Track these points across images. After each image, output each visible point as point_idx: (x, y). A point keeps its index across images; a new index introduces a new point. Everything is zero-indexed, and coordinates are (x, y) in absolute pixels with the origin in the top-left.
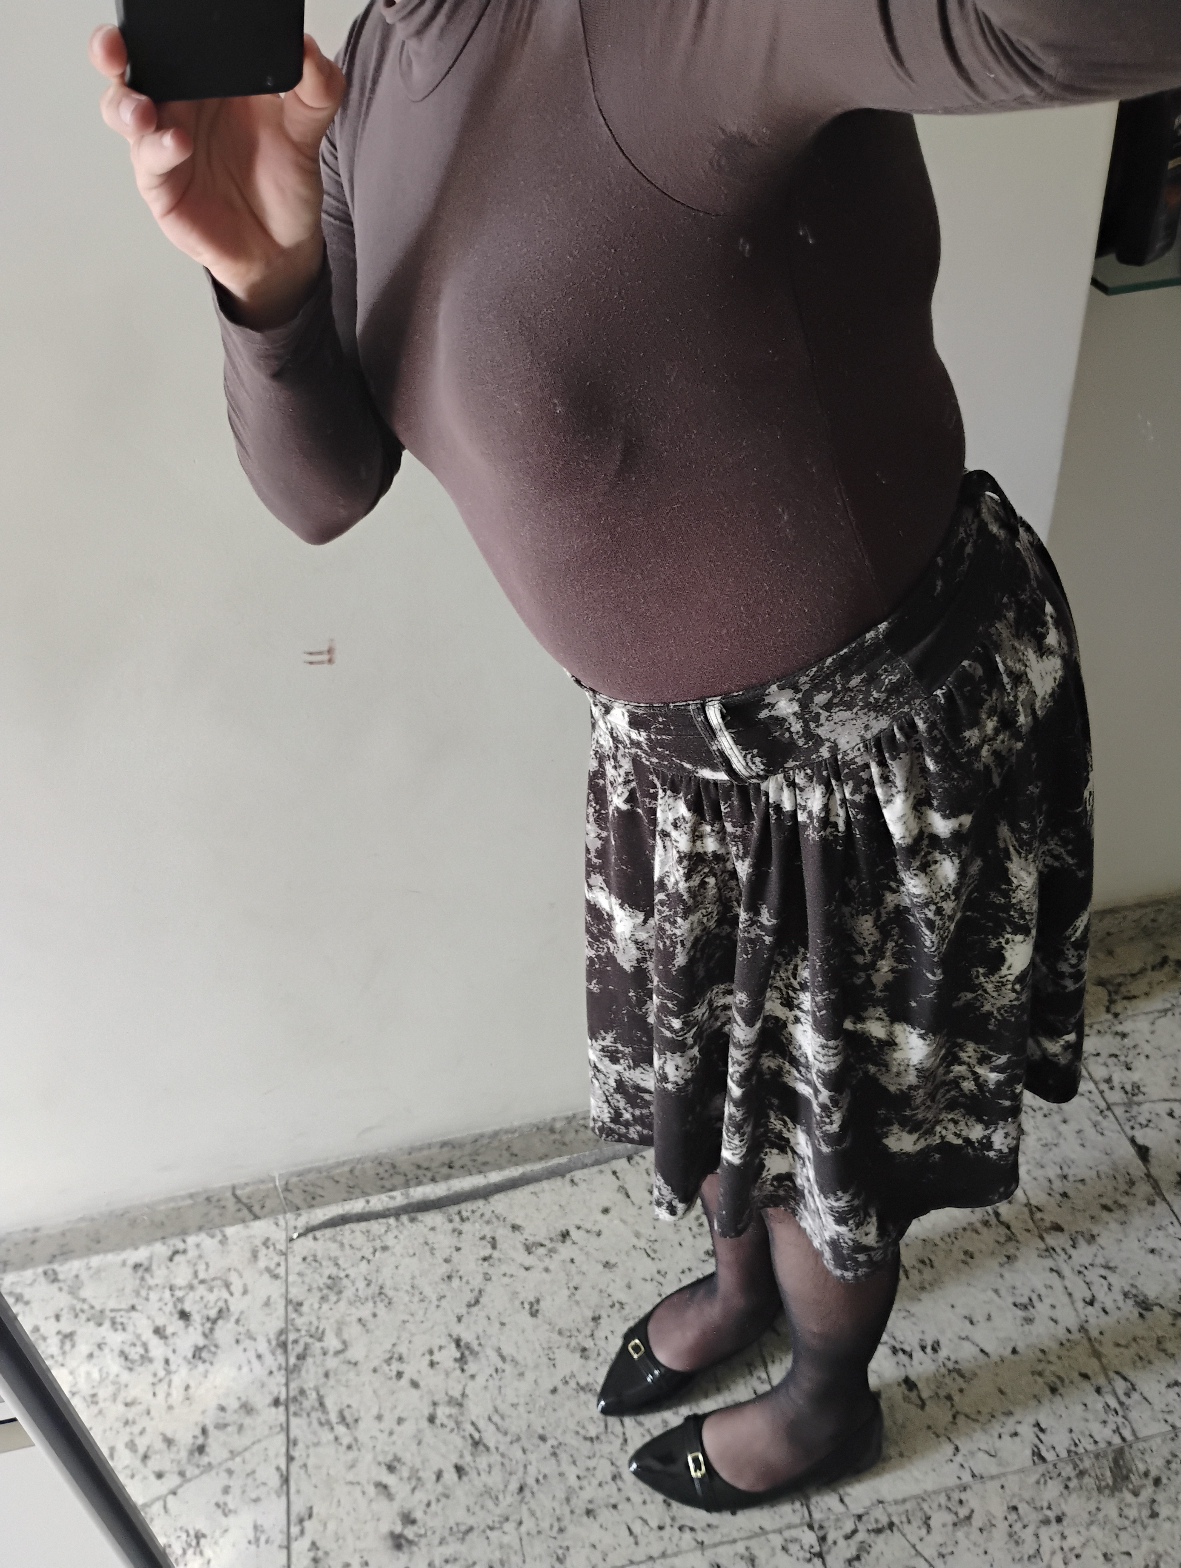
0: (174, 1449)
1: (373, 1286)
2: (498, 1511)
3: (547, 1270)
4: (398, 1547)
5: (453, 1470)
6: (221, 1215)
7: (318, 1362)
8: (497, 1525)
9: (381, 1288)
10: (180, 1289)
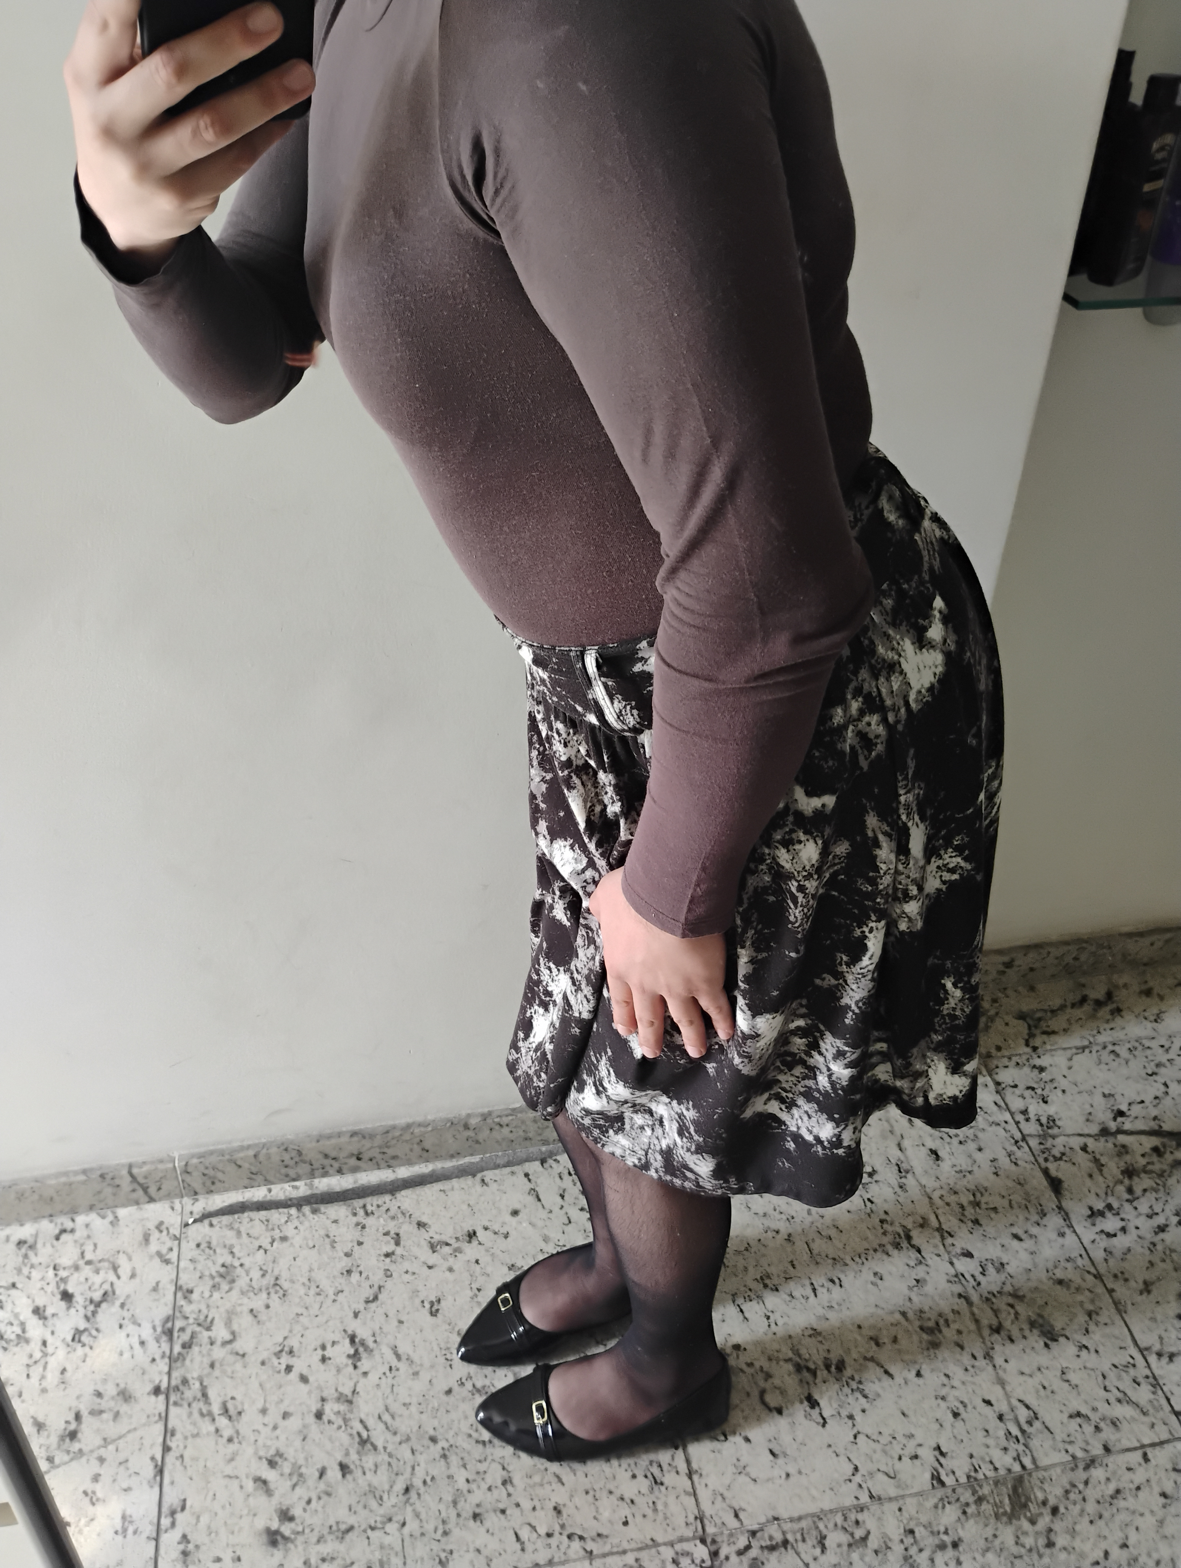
0: (44, 1433)
1: (268, 1276)
2: (381, 1511)
3: (450, 1270)
4: (274, 1543)
5: (337, 1468)
6: (114, 1194)
7: (204, 1352)
8: (379, 1525)
9: (277, 1279)
10: (64, 1268)
